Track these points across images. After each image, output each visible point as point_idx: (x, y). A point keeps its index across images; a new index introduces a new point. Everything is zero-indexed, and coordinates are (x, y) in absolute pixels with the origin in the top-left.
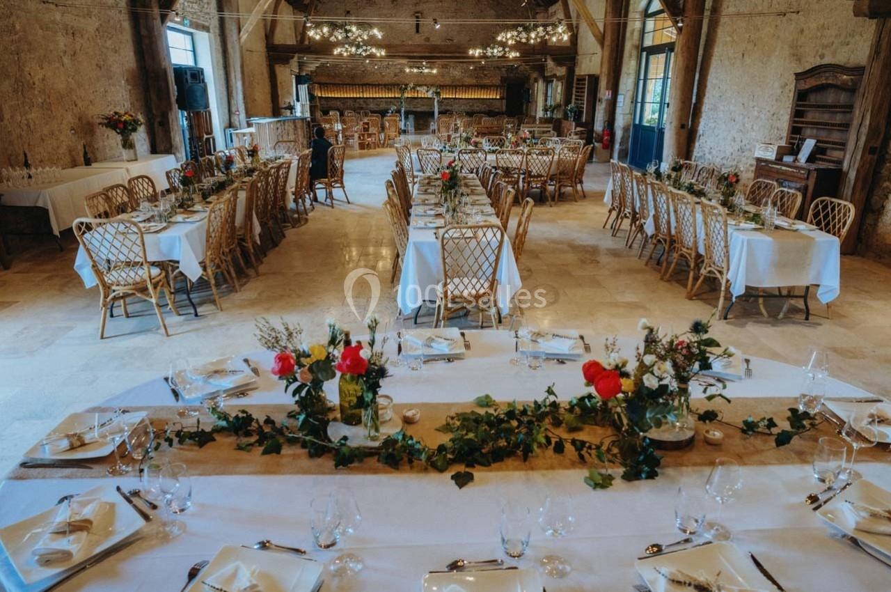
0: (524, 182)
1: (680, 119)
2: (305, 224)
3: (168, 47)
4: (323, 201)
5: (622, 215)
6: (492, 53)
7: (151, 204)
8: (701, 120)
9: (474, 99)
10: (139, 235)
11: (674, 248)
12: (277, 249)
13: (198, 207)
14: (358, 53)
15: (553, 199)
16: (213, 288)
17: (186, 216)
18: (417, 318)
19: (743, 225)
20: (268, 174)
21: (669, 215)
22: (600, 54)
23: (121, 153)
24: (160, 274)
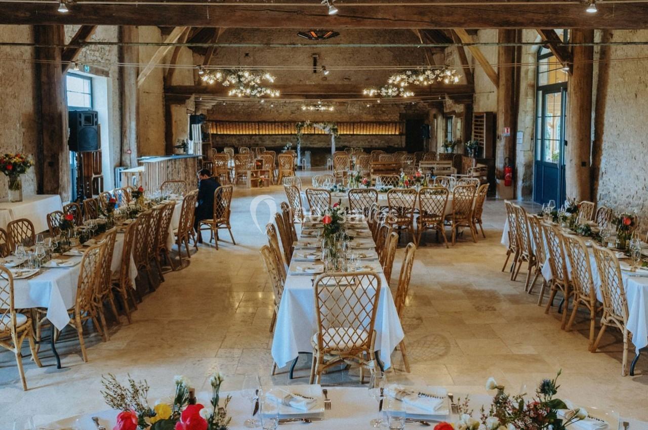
0: (418, 222)
1: (580, 157)
2: (186, 267)
3: (65, 91)
4: (208, 242)
5: (520, 257)
6: (387, 93)
7: (26, 248)
8: (602, 158)
9: (372, 135)
10: (10, 282)
11: (573, 294)
12: (154, 294)
13: (74, 251)
14: (253, 94)
15: (450, 240)
16: (80, 337)
17: (60, 261)
18: (292, 372)
19: (639, 271)
20: (149, 216)
21: (564, 259)
22: (496, 92)
23: (7, 194)
24: (26, 322)
